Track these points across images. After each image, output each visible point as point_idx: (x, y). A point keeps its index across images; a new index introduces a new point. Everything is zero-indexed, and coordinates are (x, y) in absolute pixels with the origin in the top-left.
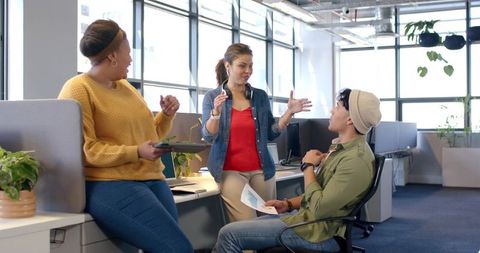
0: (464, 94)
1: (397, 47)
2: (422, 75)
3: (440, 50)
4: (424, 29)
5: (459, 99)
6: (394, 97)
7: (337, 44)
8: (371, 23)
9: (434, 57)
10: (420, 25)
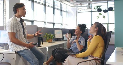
0: (107, 23)
1: (91, 12)
2: (98, 18)
3: (102, 12)
4: (98, 8)
5: (106, 24)
6: (91, 23)
7: (77, 11)
8: (86, 6)
9: (100, 14)
10: (97, 7)
